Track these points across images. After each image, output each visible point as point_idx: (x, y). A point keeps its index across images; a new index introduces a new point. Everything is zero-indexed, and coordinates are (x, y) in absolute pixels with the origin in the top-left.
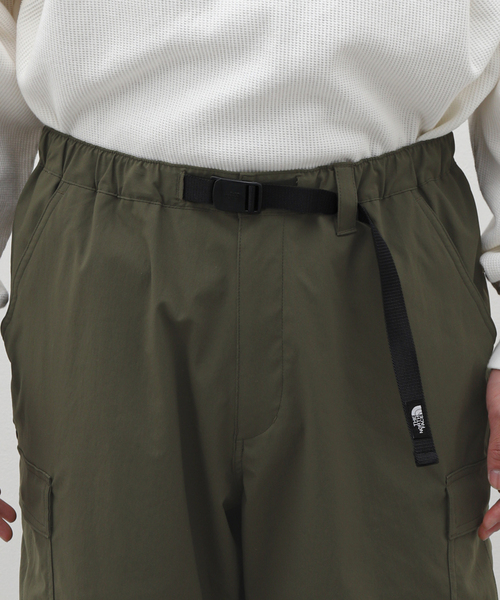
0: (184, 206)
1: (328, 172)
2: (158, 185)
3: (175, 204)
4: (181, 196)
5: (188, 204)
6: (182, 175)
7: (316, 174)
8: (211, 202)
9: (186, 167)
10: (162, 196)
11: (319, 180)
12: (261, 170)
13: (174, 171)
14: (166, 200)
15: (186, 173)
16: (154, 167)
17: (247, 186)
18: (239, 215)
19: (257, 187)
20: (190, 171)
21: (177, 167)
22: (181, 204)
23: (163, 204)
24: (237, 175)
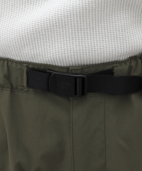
0: (28, 91)
1: (137, 61)
2: (8, 77)
3: (22, 90)
4: (25, 84)
5: (31, 90)
6: (25, 69)
7: (128, 63)
8: (48, 90)
9: (28, 63)
10: (11, 84)
11: (130, 67)
12: (88, 63)
13: (19, 66)
14: (14, 86)
15: (28, 67)
16: (4, 63)
17: (76, 78)
18: (71, 98)
19: (83, 79)
20: (31, 66)
21: (21, 63)
22: (26, 90)
23: (13, 89)
24: (67, 68)
